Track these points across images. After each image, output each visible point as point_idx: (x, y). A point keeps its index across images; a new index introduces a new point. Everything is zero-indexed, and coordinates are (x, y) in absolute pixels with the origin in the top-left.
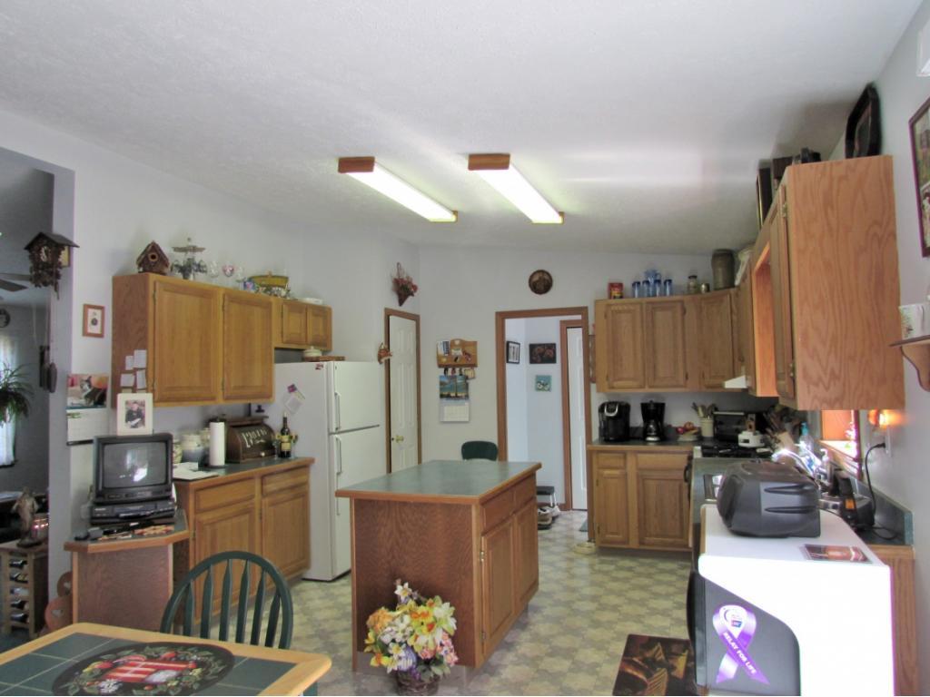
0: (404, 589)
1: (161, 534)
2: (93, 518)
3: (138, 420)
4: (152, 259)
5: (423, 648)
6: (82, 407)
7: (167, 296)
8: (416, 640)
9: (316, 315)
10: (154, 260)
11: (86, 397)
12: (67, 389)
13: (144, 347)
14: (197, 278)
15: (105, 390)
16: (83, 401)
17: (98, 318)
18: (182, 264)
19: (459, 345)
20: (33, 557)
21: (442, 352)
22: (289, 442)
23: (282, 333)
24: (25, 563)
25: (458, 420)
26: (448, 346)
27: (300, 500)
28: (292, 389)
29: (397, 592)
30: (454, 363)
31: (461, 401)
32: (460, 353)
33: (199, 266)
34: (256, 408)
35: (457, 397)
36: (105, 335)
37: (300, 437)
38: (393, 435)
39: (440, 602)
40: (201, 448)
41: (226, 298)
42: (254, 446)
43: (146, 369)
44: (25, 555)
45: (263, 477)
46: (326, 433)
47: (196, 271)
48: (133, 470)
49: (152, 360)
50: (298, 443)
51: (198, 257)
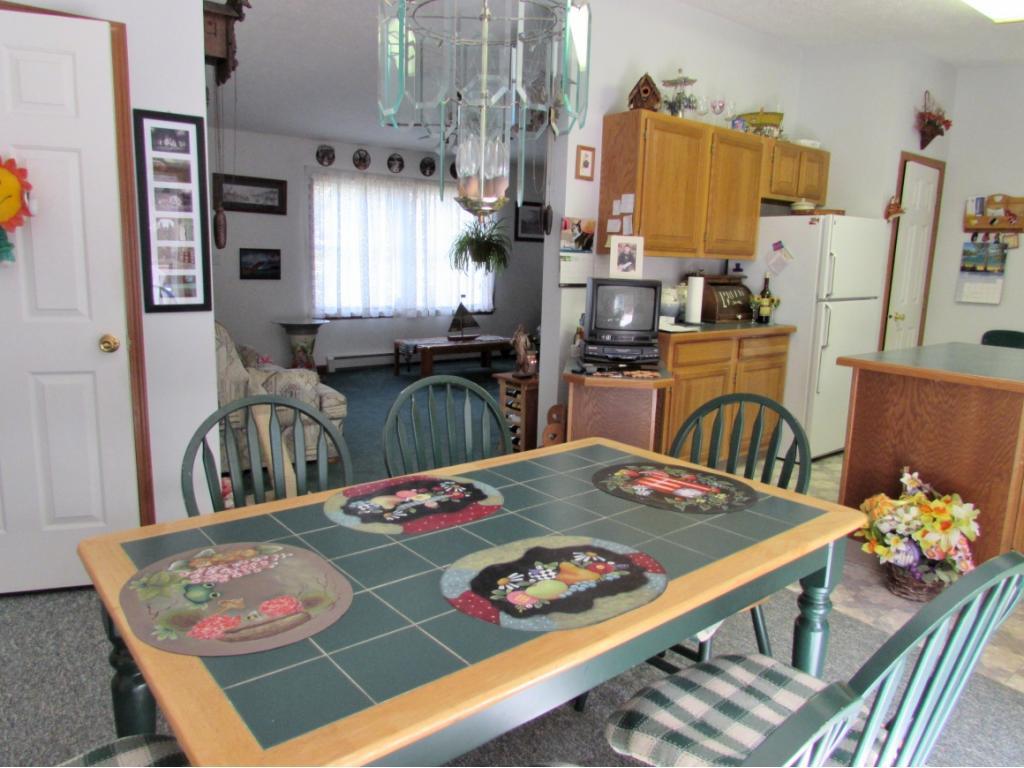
0: (912, 479)
1: (648, 378)
2: (586, 355)
3: (629, 263)
4: (644, 94)
5: (932, 547)
6: (573, 251)
7: (657, 135)
8: (923, 536)
9: (810, 160)
10: (646, 95)
11: (576, 241)
12: (561, 233)
13: (632, 191)
14: (685, 115)
15: (592, 235)
16: (573, 245)
17: (590, 160)
18: (670, 100)
19: (1002, 203)
20: (526, 388)
21: (972, 210)
22: (769, 306)
23: (771, 181)
24: (518, 392)
25: (984, 301)
26: (983, 204)
27: (774, 371)
28: (778, 246)
29: (902, 480)
30: (989, 227)
31: (991, 277)
32: (1000, 212)
33: (689, 100)
34: (734, 267)
35: (986, 271)
36: (595, 178)
37: (782, 301)
38: (891, 312)
39: (960, 501)
40: (677, 303)
41: (716, 137)
42: (731, 307)
43: (633, 214)
44: (519, 385)
45: (740, 341)
46: (815, 300)
47: (686, 107)
48: (620, 315)
49: (639, 205)
50: (779, 308)
51: (688, 91)
